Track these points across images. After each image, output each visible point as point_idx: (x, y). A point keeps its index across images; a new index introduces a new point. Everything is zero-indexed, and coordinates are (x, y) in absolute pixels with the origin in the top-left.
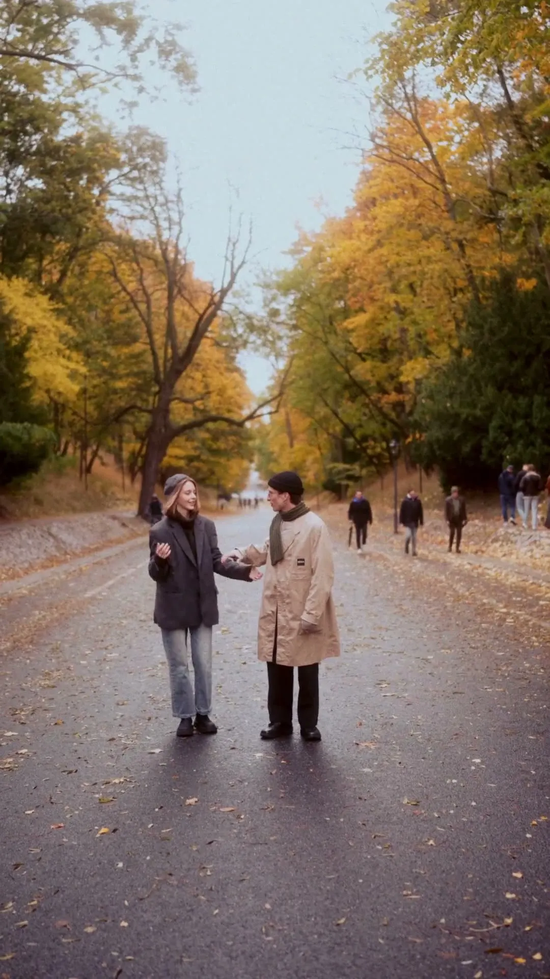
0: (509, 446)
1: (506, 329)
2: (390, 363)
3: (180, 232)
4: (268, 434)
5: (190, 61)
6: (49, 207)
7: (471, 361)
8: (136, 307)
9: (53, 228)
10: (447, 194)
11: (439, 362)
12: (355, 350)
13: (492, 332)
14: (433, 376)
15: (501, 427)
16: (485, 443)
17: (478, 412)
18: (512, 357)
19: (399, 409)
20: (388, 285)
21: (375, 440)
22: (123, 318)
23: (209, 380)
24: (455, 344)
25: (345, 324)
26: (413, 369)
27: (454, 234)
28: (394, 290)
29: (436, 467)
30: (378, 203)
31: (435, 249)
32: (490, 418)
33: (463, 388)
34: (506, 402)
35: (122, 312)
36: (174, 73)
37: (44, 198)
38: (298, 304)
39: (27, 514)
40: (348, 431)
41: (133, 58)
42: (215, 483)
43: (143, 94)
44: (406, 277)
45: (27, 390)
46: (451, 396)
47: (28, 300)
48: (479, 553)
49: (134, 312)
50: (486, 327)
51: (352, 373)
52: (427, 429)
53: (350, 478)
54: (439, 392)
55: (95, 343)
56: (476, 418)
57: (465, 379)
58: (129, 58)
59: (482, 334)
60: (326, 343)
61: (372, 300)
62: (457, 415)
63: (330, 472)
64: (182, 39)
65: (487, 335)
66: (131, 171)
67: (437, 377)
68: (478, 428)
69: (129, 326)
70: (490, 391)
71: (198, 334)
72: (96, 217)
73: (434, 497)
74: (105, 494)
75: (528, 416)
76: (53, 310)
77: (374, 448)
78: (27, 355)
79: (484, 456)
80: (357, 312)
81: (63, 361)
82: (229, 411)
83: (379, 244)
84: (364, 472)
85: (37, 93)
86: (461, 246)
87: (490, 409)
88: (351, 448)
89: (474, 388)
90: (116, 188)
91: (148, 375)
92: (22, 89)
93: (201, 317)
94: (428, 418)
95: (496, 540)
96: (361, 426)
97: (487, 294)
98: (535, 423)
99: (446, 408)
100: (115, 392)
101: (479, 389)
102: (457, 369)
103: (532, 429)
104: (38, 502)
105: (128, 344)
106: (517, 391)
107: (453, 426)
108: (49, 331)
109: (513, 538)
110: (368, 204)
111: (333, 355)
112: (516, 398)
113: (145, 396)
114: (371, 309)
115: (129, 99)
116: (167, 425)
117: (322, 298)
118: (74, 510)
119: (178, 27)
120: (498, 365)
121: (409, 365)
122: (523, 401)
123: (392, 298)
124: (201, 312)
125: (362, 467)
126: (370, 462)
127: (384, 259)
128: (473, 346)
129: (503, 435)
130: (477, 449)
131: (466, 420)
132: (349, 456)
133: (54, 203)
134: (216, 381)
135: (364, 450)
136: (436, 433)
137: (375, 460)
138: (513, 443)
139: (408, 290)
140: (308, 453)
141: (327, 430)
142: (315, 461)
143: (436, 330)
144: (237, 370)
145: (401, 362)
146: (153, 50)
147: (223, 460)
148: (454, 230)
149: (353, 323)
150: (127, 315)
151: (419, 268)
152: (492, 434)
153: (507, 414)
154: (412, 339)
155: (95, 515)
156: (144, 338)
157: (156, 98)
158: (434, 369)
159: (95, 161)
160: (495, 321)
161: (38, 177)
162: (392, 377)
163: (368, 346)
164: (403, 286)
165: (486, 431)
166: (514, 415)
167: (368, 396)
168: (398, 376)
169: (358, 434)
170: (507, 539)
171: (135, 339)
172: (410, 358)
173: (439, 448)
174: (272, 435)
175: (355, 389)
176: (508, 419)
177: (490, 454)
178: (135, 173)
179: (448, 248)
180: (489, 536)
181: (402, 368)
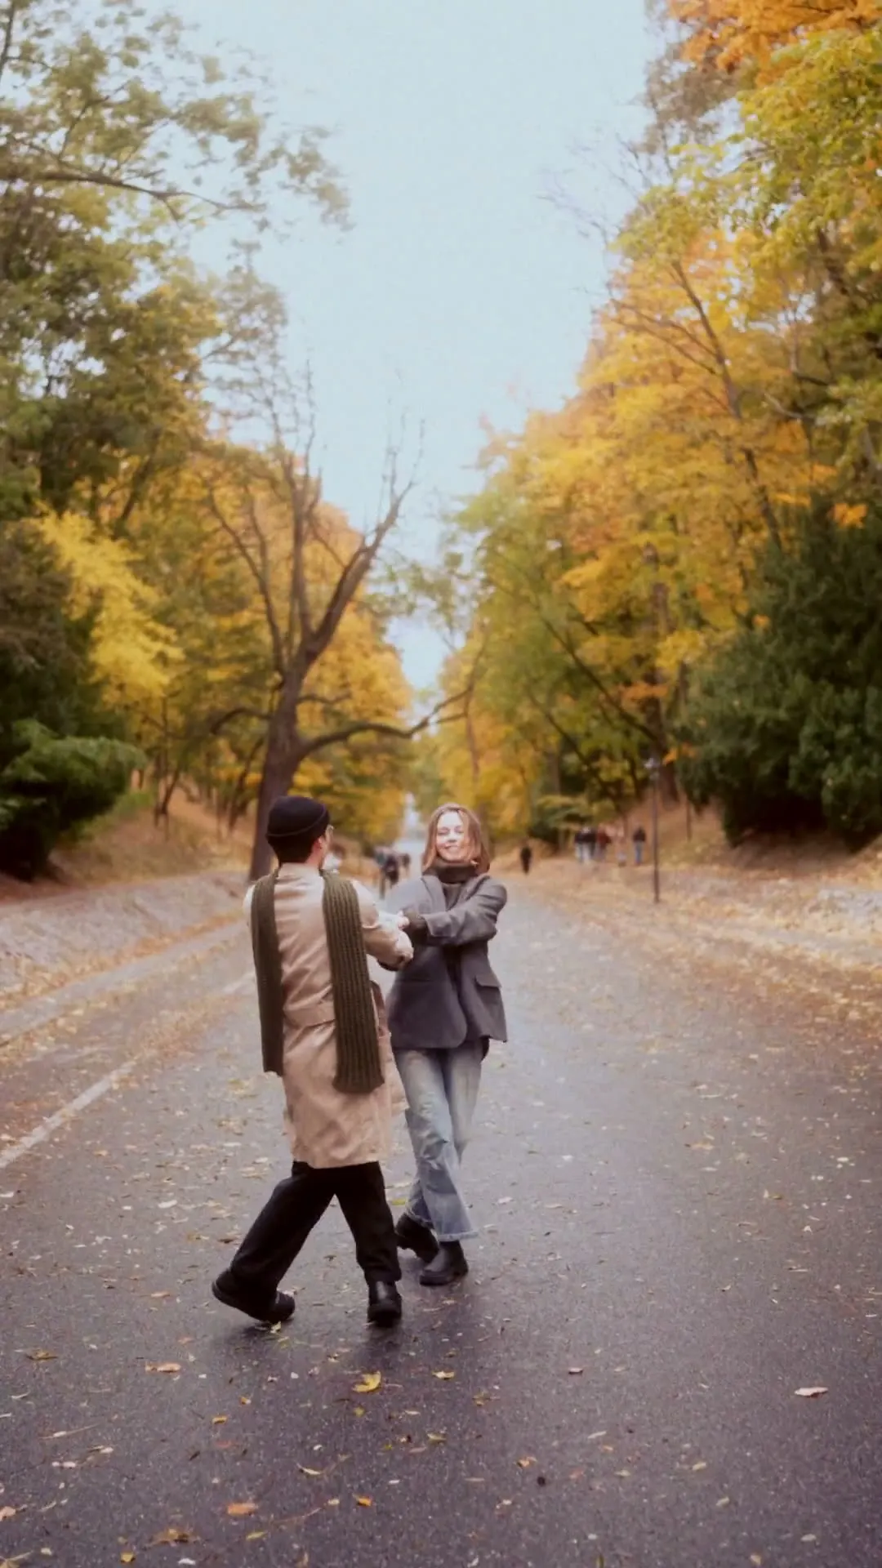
0: (831, 765)
1: (823, 587)
2: (639, 639)
3: (313, 436)
4: (436, 750)
5: (339, 182)
6: (113, 404)
7: (770, 634)
8: (245, 554)
9: (119, 436)
10: (726, 378)
11: (720, 638)
12: (580, 618)
13: (801, 592)
14: (710, 659)
15: (818, 737)
16: (794, 761)
17: (782, 714)
18: (831, 628)
19: (651, 709)
20: (637, 517)
21: (611, 757)
22: (220, 573)
23: (349, 666)
24: (743, 608)
25: (567, 577)
26: (675, 647)
27: (739, 441)
28: (644, 526)
29: (713, 800)
30: (618, 391)
31: (709, 462)
32: (802, 722)
33: (758, 677)
34: (824, 699)
35: (219, 562)
36: (314, 199)
37: (106, 390)
38: (490, 546)
39: (89, 877)
40: (569, 743)
41: (253, 178)
42: (356, 828)
43: (267, 231)
44: (664, 507)
45: (98, 686)
46: (740, 688)
47: (88, 547)
48: (792, 928)
49: (242, 562)
50: (792, 585)
51: (579, 653)
52: (703, 739)
53: (572, 818)
54: (721, 684)
55: (186, 612)
56: (778, 723)
57: (761, 664)
58: (246, 180)
59: (786, 594)
60: (538, 608)
61: (609, 539)
62: (750, 720)
63: (541, 811)
64: (327, 151)
65: (792, 596)
66: (232, 342)
67: (718, 662)
68: (782, 738)
69: (231, 585)
70: (800, 681)
71: (342, 595)
72: (184, 417)
73: (711, 846)
74: (194, 846)
75: (858, 718)
76: (129, 564)
77: (609, 770)
78: (95, 633)
79: (792, 782)
80: (583, 559)
81: (145, 640)
82: (379, 713)
83: (623, 455)
84: (595, 809)
85: (96, 231)
86: (750, 456)
87: (800, 710)
88: (572, 771)
89: (775, 677)
90: (209, 369)
91: (261, 661)
92: (76, 226)
93: (346, 570)
94: (702, 722)
95: (816, 908)
96: (588, 735)
97: (792, 531)
98: (870, 729)
99: (731, 707)
100: (208, 687)
101: (783, 679)
102: (748, 648)
103: (866, 740)
104: (104, 859)
105: (230, 612)
106: (841, 681)
107: (745, 734)
108: (122, 595)
109: (842, 905)
110: (603, 394)
111: (549, 626)
112: (839, 690)
113: (255, 693)
114: (607, 553)
115: (244, 238)
116: (293, 737)
117: (531, 538)
118: (154, 871)
119: (322, 133)
120: (810, 642)
121: (670, 641)
122: (850, 696)
123: (643, 538)
124: (346, 562)
125: (591, 801)
126: (603, 794)
127: (629, 478)
128: (774, 612)
129: (822, 748)
130: (782, 771)
131: (764, 728)
132: (571, 784)
133: (121, 398)
134: (358, 668)
135: (595, 772)
136: (719, 747)
137: (612, 791)
138: (838, 761)
139: (669, 525)
140: (505, 780)
141: (534, 742)
142: (515, 792)
143: (711, 586)
144: (391, 649)
145: (655, 636)
146: (282, 169)
147: (368, 792)
148: (739, 434)
149: (579, 576)
150: (227, 568)
151: (686, 492)
152: (804, 748)
153: (826, 716)
154: (674, 602)
155: (190, 880)
156: (258, 602)
157: (288, 236)
158: (711, 648)
159: (183, 331)
160: (806, 575)
161: (97, 358)
162: (640, 660)
163: (603, 611)
164: (661, 519)
165: (795, 744)
166: (838, 718)
167: (602, 689)
168: (648, 657)
169: (585, 747)
170: (833, 906)
171: (241, 604)
172: (672, 630)
173: (722, 770)
174: (443, 750)
175: (581, 678)
176: (828, 725)
177: (803, 778)
178: (238, 345)
179: (729, 461)
180: (804, 904)
181: (660, 646)
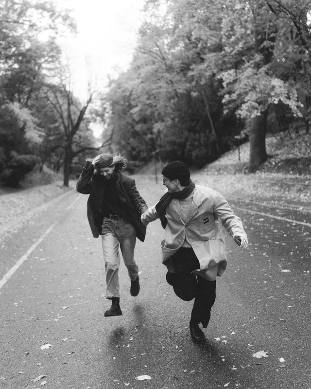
0: (194, 151)
1: (190, 111)
2: (148, 124)
3: (70, 81)
5: (74, 22)
7: (179, 122)
8: (56, 109)
10: (166, 64)
11: (168, 124)
12: (134, 120)
13: (185, 112)
14: (166, 129)
15: (191, 145)
16: (186, 150)
17: (182, 140)
18: (192, 120)
19: (152, 140)
20: (147, 97)
21: (143, 152)
23: (81, 134)
24: (172, 116)
25: (131, 111)
27: (169, 79)
28: (149, 99)
30: (140, 68)
31: (162, 84)
32: (187, 142)
33: (177, 132)
34: (192, 136)
35: (50, 112)
36: (68, 26)
38: (113, 105)
40: (133, 149)
43: (58, 34)
44: (153, 94)
46: (173, 135)
47: (21, 110)
49: (56, 111)
50: (183, 111)
51: (135, 128)
52: (165, 147)
53: (135, 166)
54: (168, 134)
56: (182, 142)
57: (177, 129)
59: (182, 113)
60: (125, 119)
61: (140, 102)
62: (175, 142)
64: (71, 15)
66: (48, 59)
68: (183, 145)
69: (53, 117)
70: (186, 133)
71: (80, 118)
74: (50, 178)
75: (199, 140)
76: (30, 114)
77: (143, 155)
78: (25, 130)
79: (185, 155)
80: (134, 107)
81: (37, 131)
83: (142, 82)
84: (140, 164)
85: (13, 33)
86: (172, 82)
87: (186, 139)
88: (134, 155)
89: (180, 132)
90: (44, 65)
93: (81, 112)
96: (138, 147)
97: (182, 99)
98: (202, 142)
99: (171, 139)
100: (50, 141)
101: (182, 132)
102: (174, 126)
103: (201, 144)
104: (31, 182)
105: (54, 123)
106: (195, 132)
107: (174, 145)
108: (30, 121)
110: (137, 68)
111: (128, 123)
113: (61, 142)
114: (140, 105)
115: (52, 36)
119: (70, 11)
120: (188, 124)
121: (156, 125)
122: (197, 135)
123: (148, 102)
125: (139, 162)
126: (142, 160)
127: (144, 88)
128: (179, 117)
129: (192, 147)
130: (183, 152)
131: (178, 143)
132: (134, 158)
135: (140, 155)
136: (169, 148)
137: (144, 159)
139: (154, 98)
141: (125, 149)
143: (164, 112)
145: (153, 124)
146: (60, 19)
148: (169, 77)
149: (134, 111)
150: (52, 113)
151: (157, 91)
152: (188, 147)
153: (192, 140)
154: (156, 116)
156: (60, 120)
157: (63, 35)
158: (166, 126)
159: (36, 57)
160: (186, 108)
161: (17, 64)
162: (148, 129)
163: (139, 118)
164: (152, 97)
165: (186, 147)
166: (194, 140)
167: (140, 136)
169: (137, 150)
171: (56, 121)
172: (156, 122)
173: (170, 153)
175: (136, 134)
176: (193, 142)
177: (188, 154)
178: (50, 59)
179: (167, 83)
181: (153, 126)
